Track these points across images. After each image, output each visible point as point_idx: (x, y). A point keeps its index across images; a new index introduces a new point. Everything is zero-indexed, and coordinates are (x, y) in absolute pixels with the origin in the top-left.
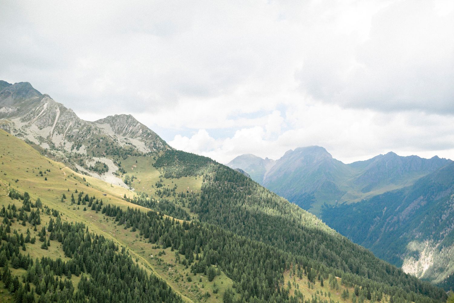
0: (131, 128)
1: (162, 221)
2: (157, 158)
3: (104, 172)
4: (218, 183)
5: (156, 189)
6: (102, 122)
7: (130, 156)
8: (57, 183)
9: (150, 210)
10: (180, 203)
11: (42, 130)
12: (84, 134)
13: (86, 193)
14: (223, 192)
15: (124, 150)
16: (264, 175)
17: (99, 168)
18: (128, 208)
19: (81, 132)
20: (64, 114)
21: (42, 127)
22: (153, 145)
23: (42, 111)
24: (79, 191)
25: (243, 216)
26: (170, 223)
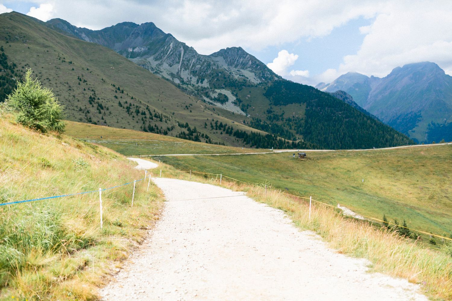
0: (241, 60)
1: (276, 141)
2: (267, 88)
3: (225, 102)
4: (320, 109)
5: (267, 115)
6: (216, 55)
7: (244, 87)
8: (199, 114)
9: (267, 133)
10: (287, 126)
11: (172, 67)
12: (205, 69)
13: (220, 121)
14: (324, 116)
15: (239, 82)
16: (368, 94)
17: (221, 99)
18: (252, 132)
19: (202, 68)
20: (187, 52)
21: (171, 65)
22: (262, 75)
23: (170, 51)
24: (215, 120)
25: (341, 137)
26: (283, 143)
